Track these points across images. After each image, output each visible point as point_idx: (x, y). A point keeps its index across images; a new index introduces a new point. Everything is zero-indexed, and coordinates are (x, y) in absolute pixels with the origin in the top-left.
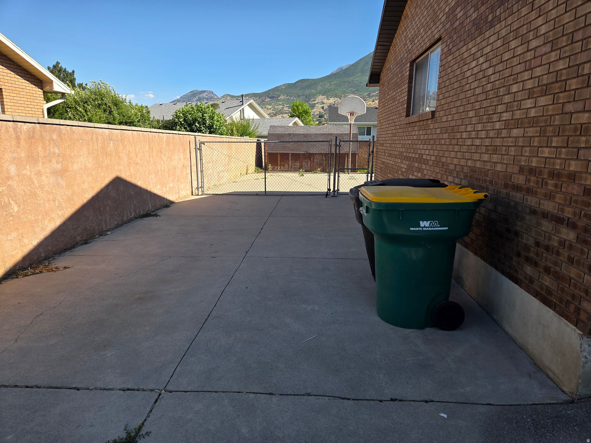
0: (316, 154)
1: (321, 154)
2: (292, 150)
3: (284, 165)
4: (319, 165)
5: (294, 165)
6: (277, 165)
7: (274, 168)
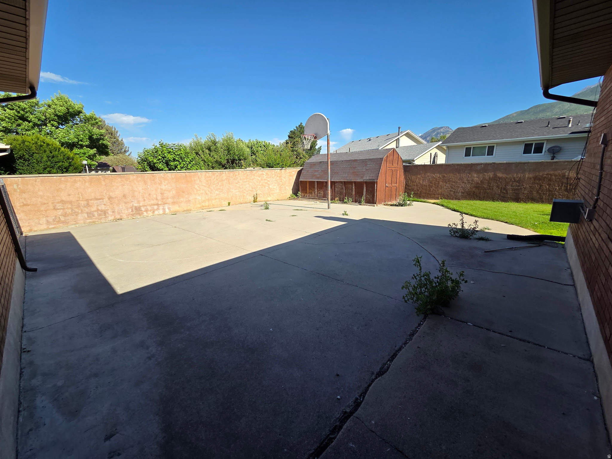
0: (337, 182)
1: (341, 182)
2: (318, 178)
3: (311, 193)
4: (340, 194)
5: (319, 193)
6: (306, 193)
7: (305, 195)
